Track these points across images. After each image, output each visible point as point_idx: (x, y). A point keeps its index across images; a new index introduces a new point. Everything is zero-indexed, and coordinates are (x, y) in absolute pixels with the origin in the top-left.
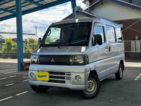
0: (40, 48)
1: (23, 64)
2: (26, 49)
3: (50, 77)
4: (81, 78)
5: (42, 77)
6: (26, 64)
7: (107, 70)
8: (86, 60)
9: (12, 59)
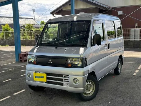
0: (37, 47)
1: (21, 55)
2: (24, 36)
3: (48, 78)
4: (79, 81)
5: (39, 77)
6: (24, 55)
7: (106, 68)
8: (85, 63)
9: (10, 46)
